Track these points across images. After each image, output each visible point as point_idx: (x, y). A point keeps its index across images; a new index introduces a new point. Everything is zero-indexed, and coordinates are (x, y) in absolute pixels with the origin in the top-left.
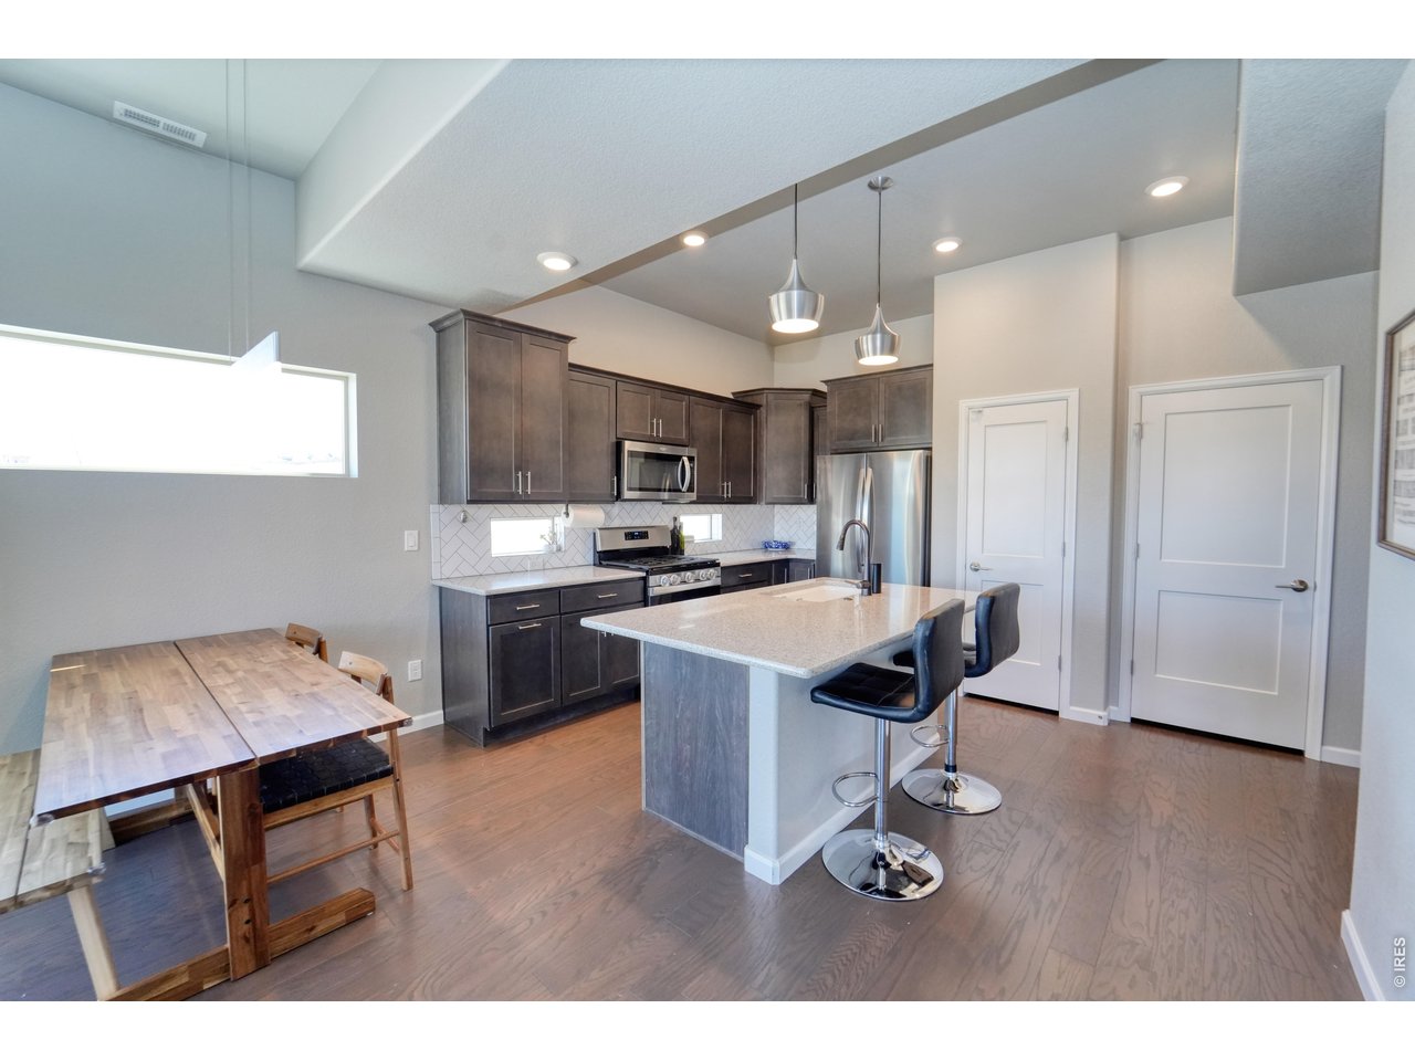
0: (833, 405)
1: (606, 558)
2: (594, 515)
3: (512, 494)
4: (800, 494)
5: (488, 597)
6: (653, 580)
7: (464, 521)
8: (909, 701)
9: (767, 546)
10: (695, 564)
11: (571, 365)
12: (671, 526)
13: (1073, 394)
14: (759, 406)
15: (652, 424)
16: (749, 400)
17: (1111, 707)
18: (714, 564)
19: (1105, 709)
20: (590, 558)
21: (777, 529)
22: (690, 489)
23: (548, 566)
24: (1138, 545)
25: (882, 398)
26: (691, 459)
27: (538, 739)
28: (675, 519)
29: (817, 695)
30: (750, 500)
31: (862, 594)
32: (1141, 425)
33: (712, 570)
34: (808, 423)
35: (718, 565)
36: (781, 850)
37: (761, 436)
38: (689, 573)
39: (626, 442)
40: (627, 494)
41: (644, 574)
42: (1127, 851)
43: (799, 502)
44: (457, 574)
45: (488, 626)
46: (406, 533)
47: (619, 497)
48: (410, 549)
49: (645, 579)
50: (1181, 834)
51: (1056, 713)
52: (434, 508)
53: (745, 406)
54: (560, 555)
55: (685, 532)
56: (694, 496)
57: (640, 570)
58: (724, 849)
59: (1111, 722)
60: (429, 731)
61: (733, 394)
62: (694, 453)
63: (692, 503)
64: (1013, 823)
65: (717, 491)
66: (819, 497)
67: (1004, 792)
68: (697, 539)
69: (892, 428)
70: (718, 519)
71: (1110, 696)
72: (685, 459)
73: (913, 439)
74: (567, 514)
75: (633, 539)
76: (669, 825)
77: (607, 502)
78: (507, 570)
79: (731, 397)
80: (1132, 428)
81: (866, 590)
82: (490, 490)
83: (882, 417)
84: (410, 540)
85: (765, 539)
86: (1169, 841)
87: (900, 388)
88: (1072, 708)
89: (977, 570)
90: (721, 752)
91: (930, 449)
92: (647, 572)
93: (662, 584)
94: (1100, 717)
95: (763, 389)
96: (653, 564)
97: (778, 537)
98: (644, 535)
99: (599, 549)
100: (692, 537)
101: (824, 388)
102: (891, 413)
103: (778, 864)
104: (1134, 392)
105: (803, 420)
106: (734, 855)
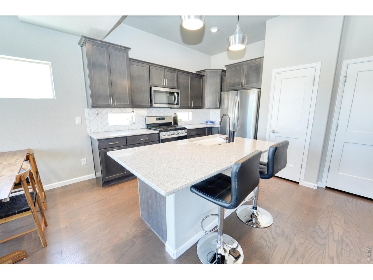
0: (228, 74)
1: (149, 126)
2: (143, 112)
3: (109, 105)
4: (217, 105)
5: (98, 140)
6: (161, 134)
7: (98, 114)
8: (229, 198)
9: (207, 122)
10: (179, 128)
11: (130, 59)
12: (173, 116)
13: (318, 65)
14: (204, 76)
15: (163, 81)
16: (201, 74)
17: (319, 182)
18: (185, 129)
19: (317, 183)
20: (145, 126)
21: (210, 117)
22: (178, 104)
23: (129, 129)
24: (338, 125)
25: (245, 71)
26: (178, 94)
27: (121, 185)
28: (175, 114)
29: (192, 189)
30: (200, 107)
31: (226, 142)
32: (346, 77)
33: (183, 131)
34: (220, 81)
35: (186, 129)
36: (177, 247)
37: (204, 86)
38: (175, 132)
39: (153, 87)
40: (154, 105)
41: (159, 132)
42: (323, 253)
43: (216, 108)
44: (96, 131)
45: (99, 150)
46: (76, 118)
47: (151, 106)
48: (78, 123)
49: (159, 133)
50: (347, 245)
51: (298, 183)
52: (86, 109)
53: (200, 76)
54: (134, 125)
55: (179, 118)
56: (179, 106)
57: (158, 130)
58: (161, 239)
59: (318, 187)
60: (90, 180)
61: (196, 72)
62: (178, 91)
63: (179, 108)
64: (276, 234)
65: (188, 104)
66: (222, 106)
67: (275, 218)
68: (183, 120)
69: (248, 82)
70: (190, 113)
71: (319, 178)
72: (176, 93)
73: (254, 85)
74: (133, 111)
75: (159, 120)
76: (146, 225)
77: (148, 108)
78: (115, 130)
79: (196, 73)
80: (342, 78)
81: (228, 141)
82: (100, 103)
83: (244, 78)
84: (78, 120)
85: (207, 120)
86: (342, 249)
87: (251, 67)
88: (304, 182)
89: (274, 132)
90: (159, 205)
91: (260, 89)
92: (159, 131)
93: (165, 135)
94: (314, 186)
95: (205, 70)
96: (164, 128)
97: (211, 120)
98: (163, 119)
99: (147, 123)
100: (181, 119)
101: (225, 69)
102: (248, 76)
103: (175, 252)
104: (345, 63)
105: (219, 81)
106: (163, 241)
